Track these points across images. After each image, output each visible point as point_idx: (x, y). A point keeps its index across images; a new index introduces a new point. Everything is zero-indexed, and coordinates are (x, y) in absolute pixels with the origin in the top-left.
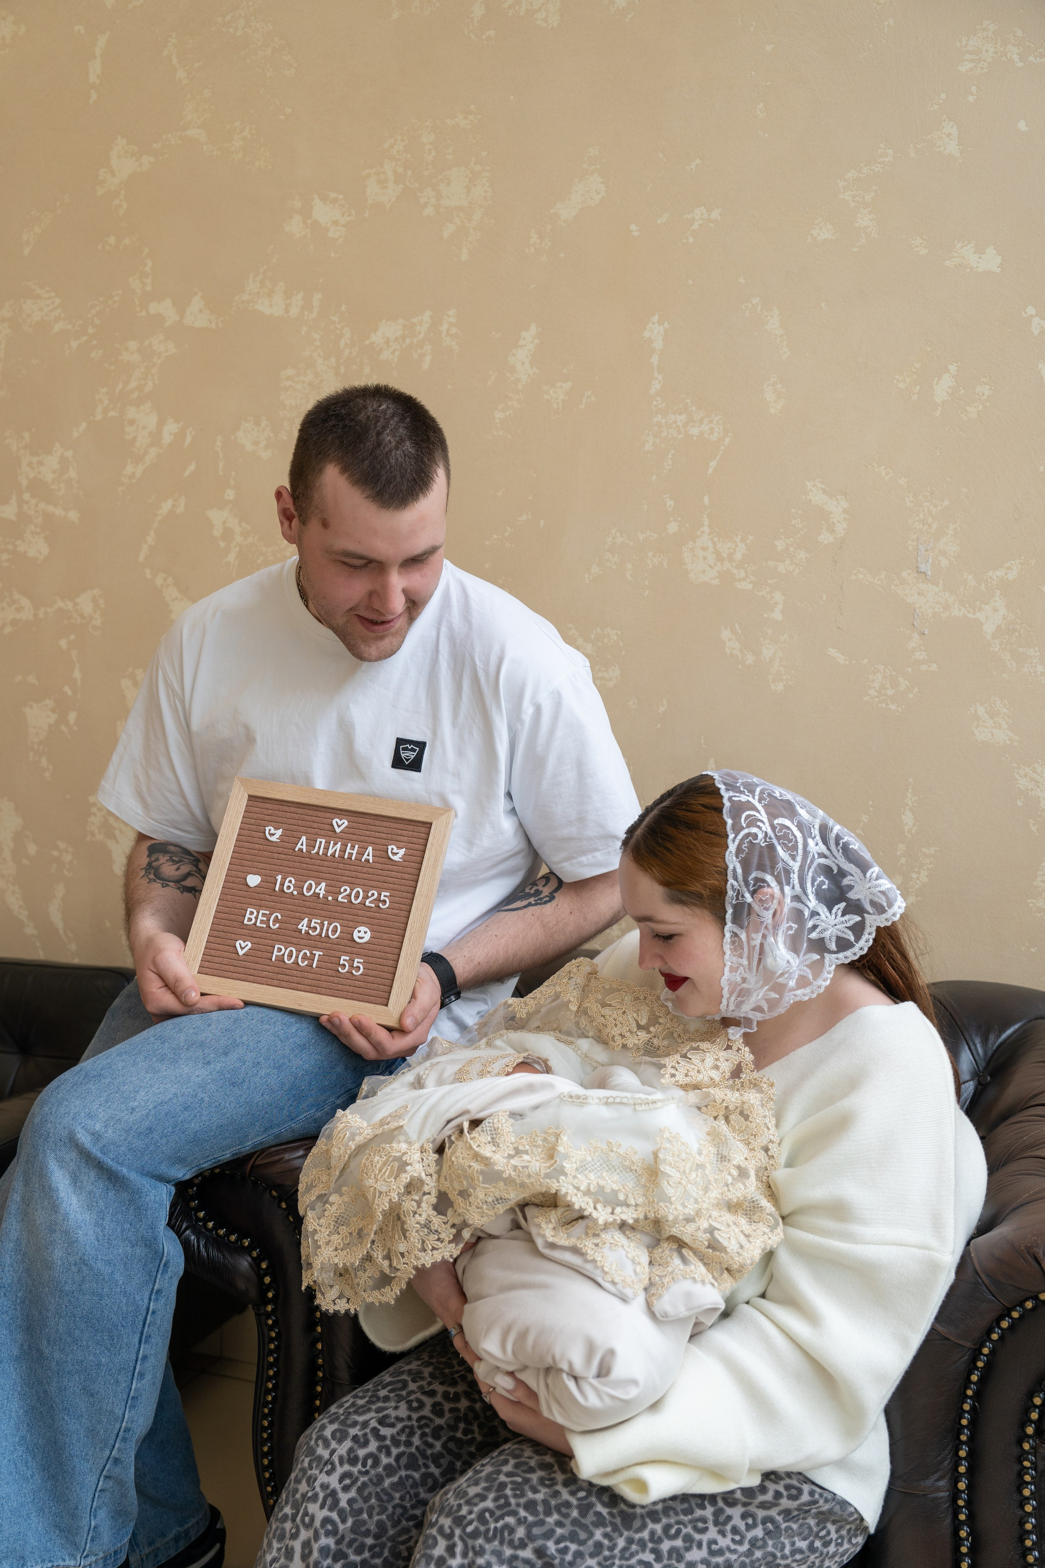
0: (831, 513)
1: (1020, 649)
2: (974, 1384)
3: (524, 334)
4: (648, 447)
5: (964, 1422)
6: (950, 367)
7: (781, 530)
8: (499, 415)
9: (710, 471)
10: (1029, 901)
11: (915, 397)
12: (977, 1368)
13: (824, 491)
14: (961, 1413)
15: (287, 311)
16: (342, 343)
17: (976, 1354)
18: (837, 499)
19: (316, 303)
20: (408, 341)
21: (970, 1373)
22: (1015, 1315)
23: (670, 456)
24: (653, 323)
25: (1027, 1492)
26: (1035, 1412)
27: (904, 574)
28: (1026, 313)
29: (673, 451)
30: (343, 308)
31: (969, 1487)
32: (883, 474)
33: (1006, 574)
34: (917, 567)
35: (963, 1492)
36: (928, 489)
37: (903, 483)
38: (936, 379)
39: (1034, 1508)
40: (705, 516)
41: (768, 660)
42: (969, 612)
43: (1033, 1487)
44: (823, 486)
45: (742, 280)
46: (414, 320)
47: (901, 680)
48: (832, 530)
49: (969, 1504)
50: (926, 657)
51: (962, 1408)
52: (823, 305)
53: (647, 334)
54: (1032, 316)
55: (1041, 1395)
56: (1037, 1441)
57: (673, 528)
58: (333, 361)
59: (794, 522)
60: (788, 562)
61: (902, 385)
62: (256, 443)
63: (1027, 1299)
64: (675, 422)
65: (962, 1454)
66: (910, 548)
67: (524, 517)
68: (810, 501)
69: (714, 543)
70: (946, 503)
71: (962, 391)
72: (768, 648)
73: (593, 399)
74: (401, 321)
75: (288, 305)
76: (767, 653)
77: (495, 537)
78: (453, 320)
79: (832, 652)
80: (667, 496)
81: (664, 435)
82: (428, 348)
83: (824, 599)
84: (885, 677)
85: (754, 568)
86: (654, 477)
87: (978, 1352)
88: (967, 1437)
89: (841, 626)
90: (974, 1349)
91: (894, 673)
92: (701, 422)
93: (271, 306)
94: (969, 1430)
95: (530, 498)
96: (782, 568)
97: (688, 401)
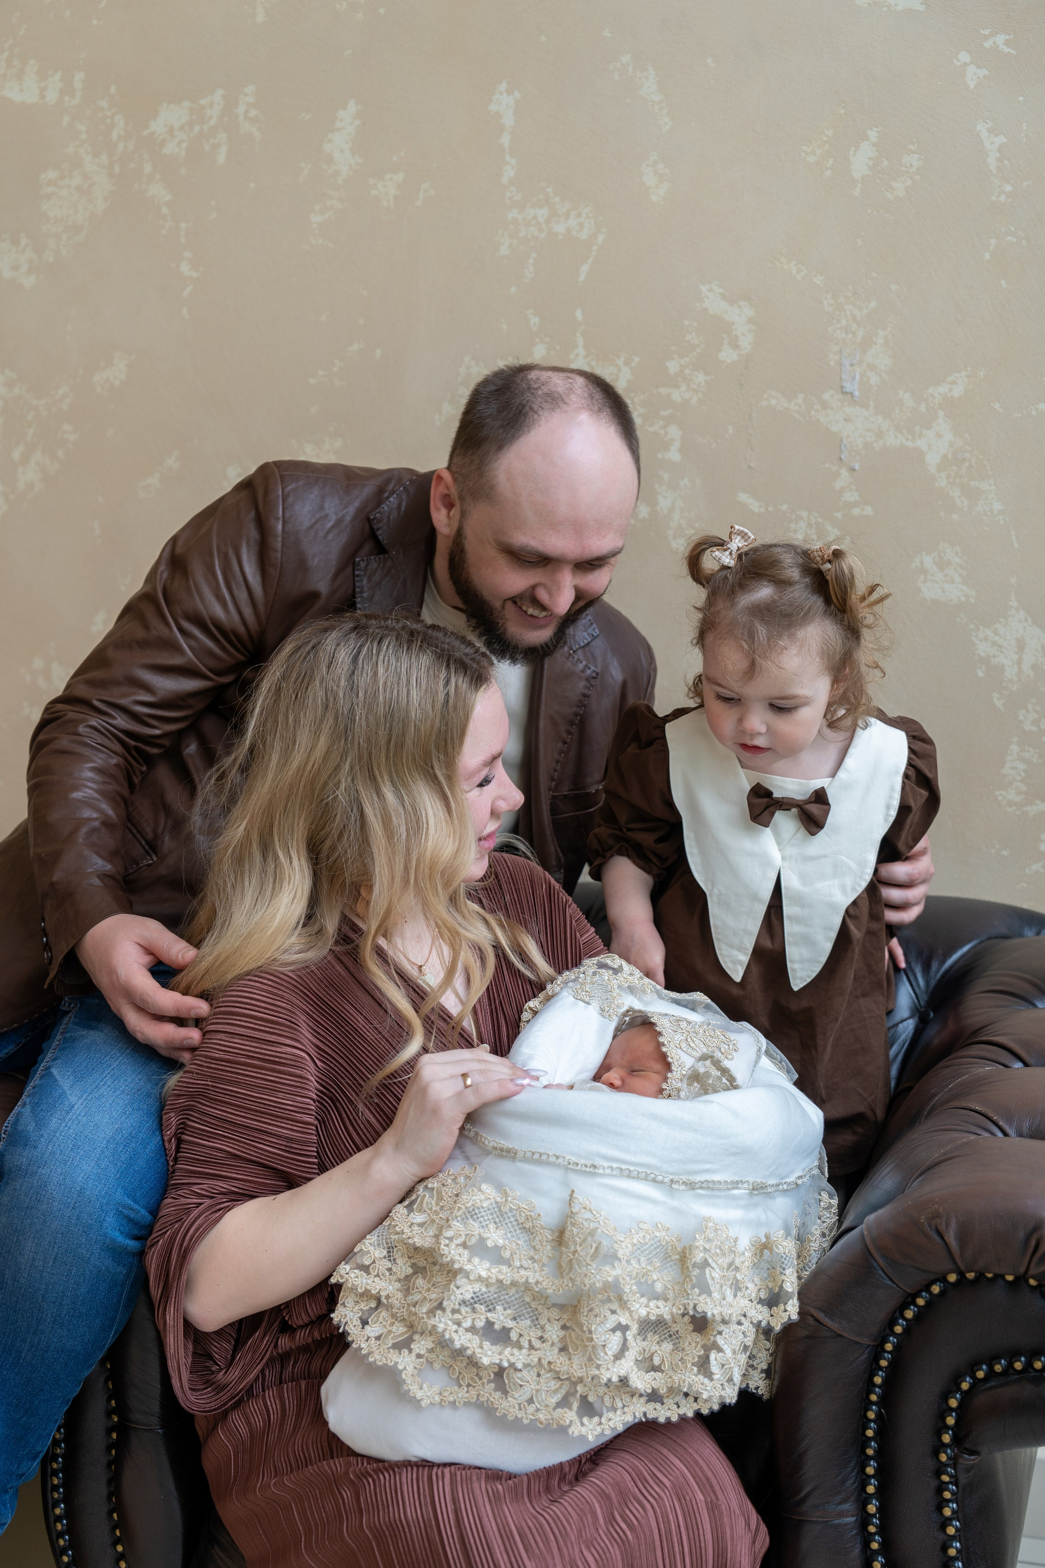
0: (733, 323)
1: (972, 483)
2: (879, 1387)
3: (341, 114)
4: (504, 251)
5: (870, 1433)
6: (869, 133)
7: (673, 348)
8: (316, 219)
9: (582, 277)
10: (998, 793)
11: (829, 173)
12: (880, 1368)
13: (724, 297)
14: (864, 1423)
15: (42, 96)
16: (114, 135)
17: (878, 1351)
18: (739, 306)
19: (78, 84)
20: (197, 129)
21: (872, 1375)
22: (921, 1302)
23: (531, 261)
24: (501, 93)
25: (947, 1512)
26: (951, 1415)
27: (826, 396)
28: (958, 60)
29: (534, 255)
30: (113, 89)
31: (879, 1509)
32: (794, 271)
33: (950, 390)
34: (842, 387)
35: (874, 1516)
36: (850, 287)
37: (818, 282)
38: (853, 149)
39: (957, 1530)
40: (578, 335)
41: (665, 511)
42: (907, 439)
43: (955, 1505)
44: (721, 290)
45: (607, 34)
46: (203, 102)
47: (829, 528)
48: (735, 346)
49: (882, 1530)
50: (858, 499)
51: (865, 1417)
52: (709, 61)
53: (493, 107)
54: (966, 64)
55: (958, 1396)
56: (956, 1451)
57: (540, 351)
58: (104, 158)
59: (688, 337)
60: (683, 388)
61: (811, 159)
62: (16, 268)
63: (933, 1282)
64: (535, 218)
65: (870, 1471)
66: (832, 363)
67: (356, 347)
68: (707, 309)
70: (873, 304)
71: (886, 163)
72: (665, 497)
73: (432, 193)
74: (186, 104)
75: (43, 90)
76: (664, 503)
77: (321, 373)
78: (251, 99)
79: (743, 497)
80: (531, 311)
81: (522, 234)
82: (222, 136)
83: (730, 432)
84: (810, 525)
85: (642, 397)
86: (513, 289)
87: (879, 1349)
88: (875, 1451)
89: (752, 465)
90: (873, 1346)
91: (820, 520)
92: (567, 216)
93: (22, 91)
94: (876, 1442)
95: (361, 322)
96: (676, 396)
97: (550, 190)
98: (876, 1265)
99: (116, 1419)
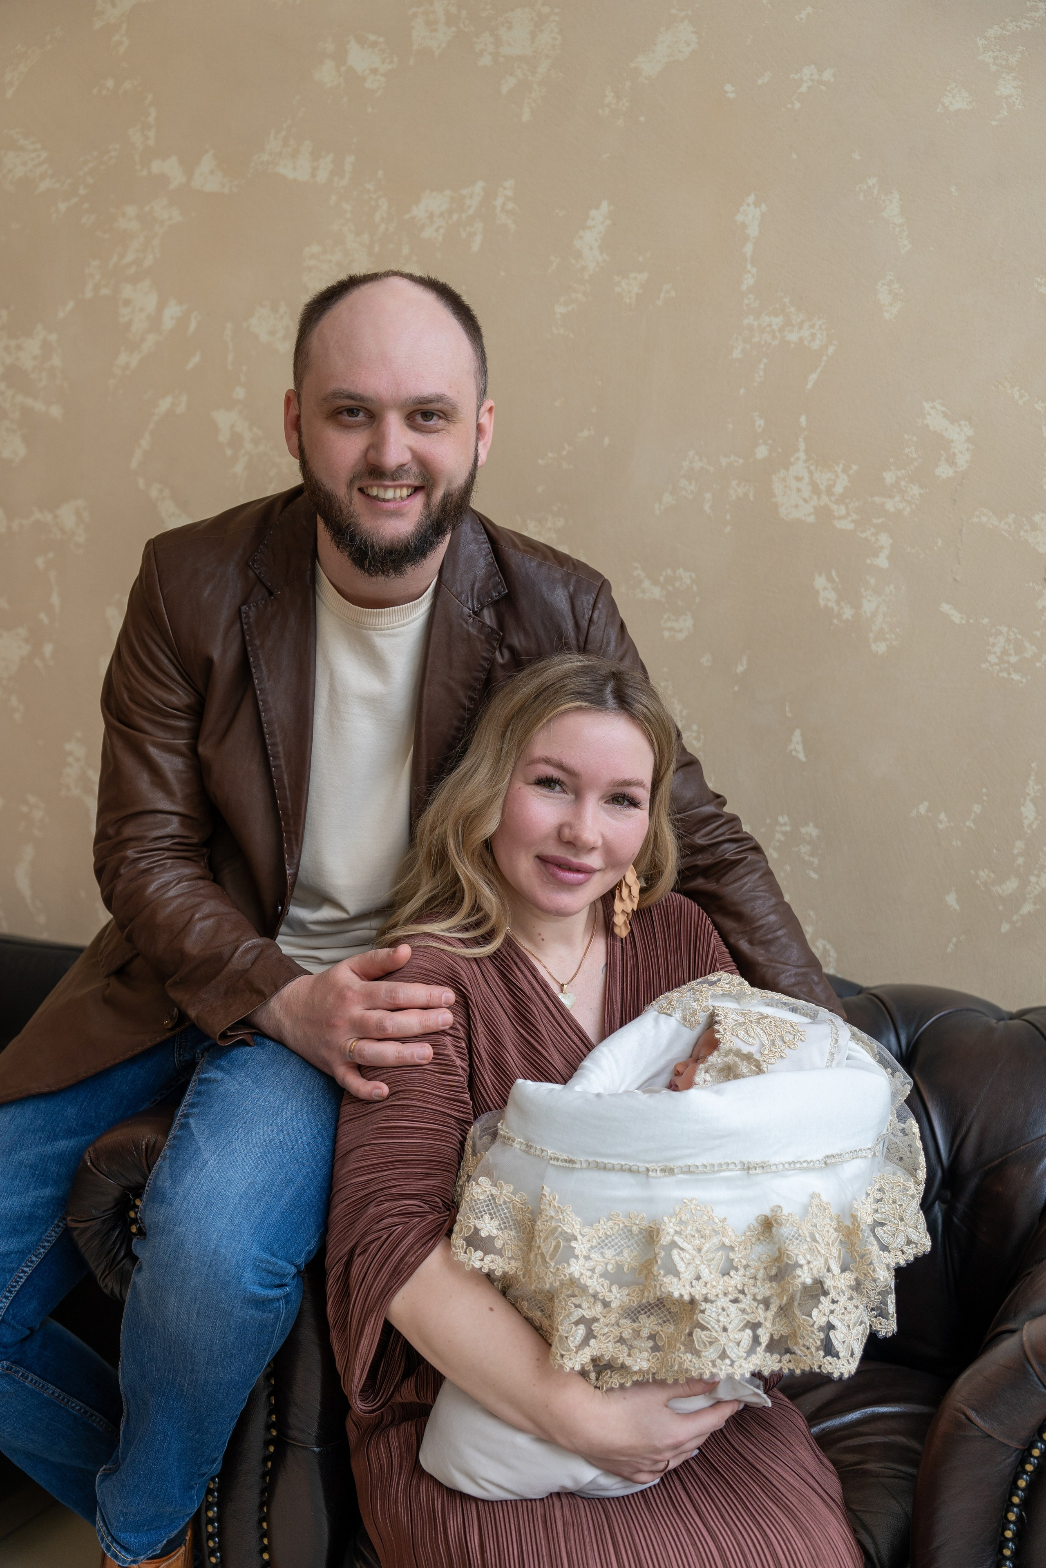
0: (952, 441)
2: (1022, 1490)
3: (593, 213)
4: (737, 354)
5: (1009, 1534)
7: (892, 460)
8: (560, 310)
9: (810, 386)
12: (1026, 1472)
13: (945, 415)
14: (1004, 1524)
15: (313, 175)
16: (377, 217)
17: (1025, 1456)
18: (960, 425)
19: (348, 167)
20: (455, 217)
21: (1017, 1478)
23: (762, 366)
24: (748, 205)
29: (765, 360)
30: (380, 173)
32: (1017, 396)
37: (1039, 409)
40: (801, 439)
41: (869, 615)
44: (944, 409)
45: (856, 156)
46: (464, 192)
47: (1028, 645)
48: (952, 463)
51: (1006, 1517)
53: (740, 218)
57: (762, 452)
58: (366, 237)
59: (907, 450)
60: (898, 498)
62: (273, 333)
64: (770, 325)
67: (586, 433)
68: (928, 426)
69: (811, 472)
72: (870, 601)
73: (673, 294)
74: (448, 192)
75: (315, 169)
76: (868, 606)
77: (550, 455)
78: (509, 193)
79: (946, 608)
80: (757, 413)
81: (756, 340)
82: (479, 226)
83: (939, 544)
84: (1008, 641)
85: (857, 504)
86: (742, 391)
87: (1026, 1453)
88: (1012, 1552)
89: (958, 578)
90: (1021, 1450)
91: (1019, 637)
92: (801, 326)
93: (295, 169)
94: (1014, 1543)
95: (594, 410)
96: (890, 506)
97: (787, 300)
98: (1031, 1371)
99: (274, 1433)
